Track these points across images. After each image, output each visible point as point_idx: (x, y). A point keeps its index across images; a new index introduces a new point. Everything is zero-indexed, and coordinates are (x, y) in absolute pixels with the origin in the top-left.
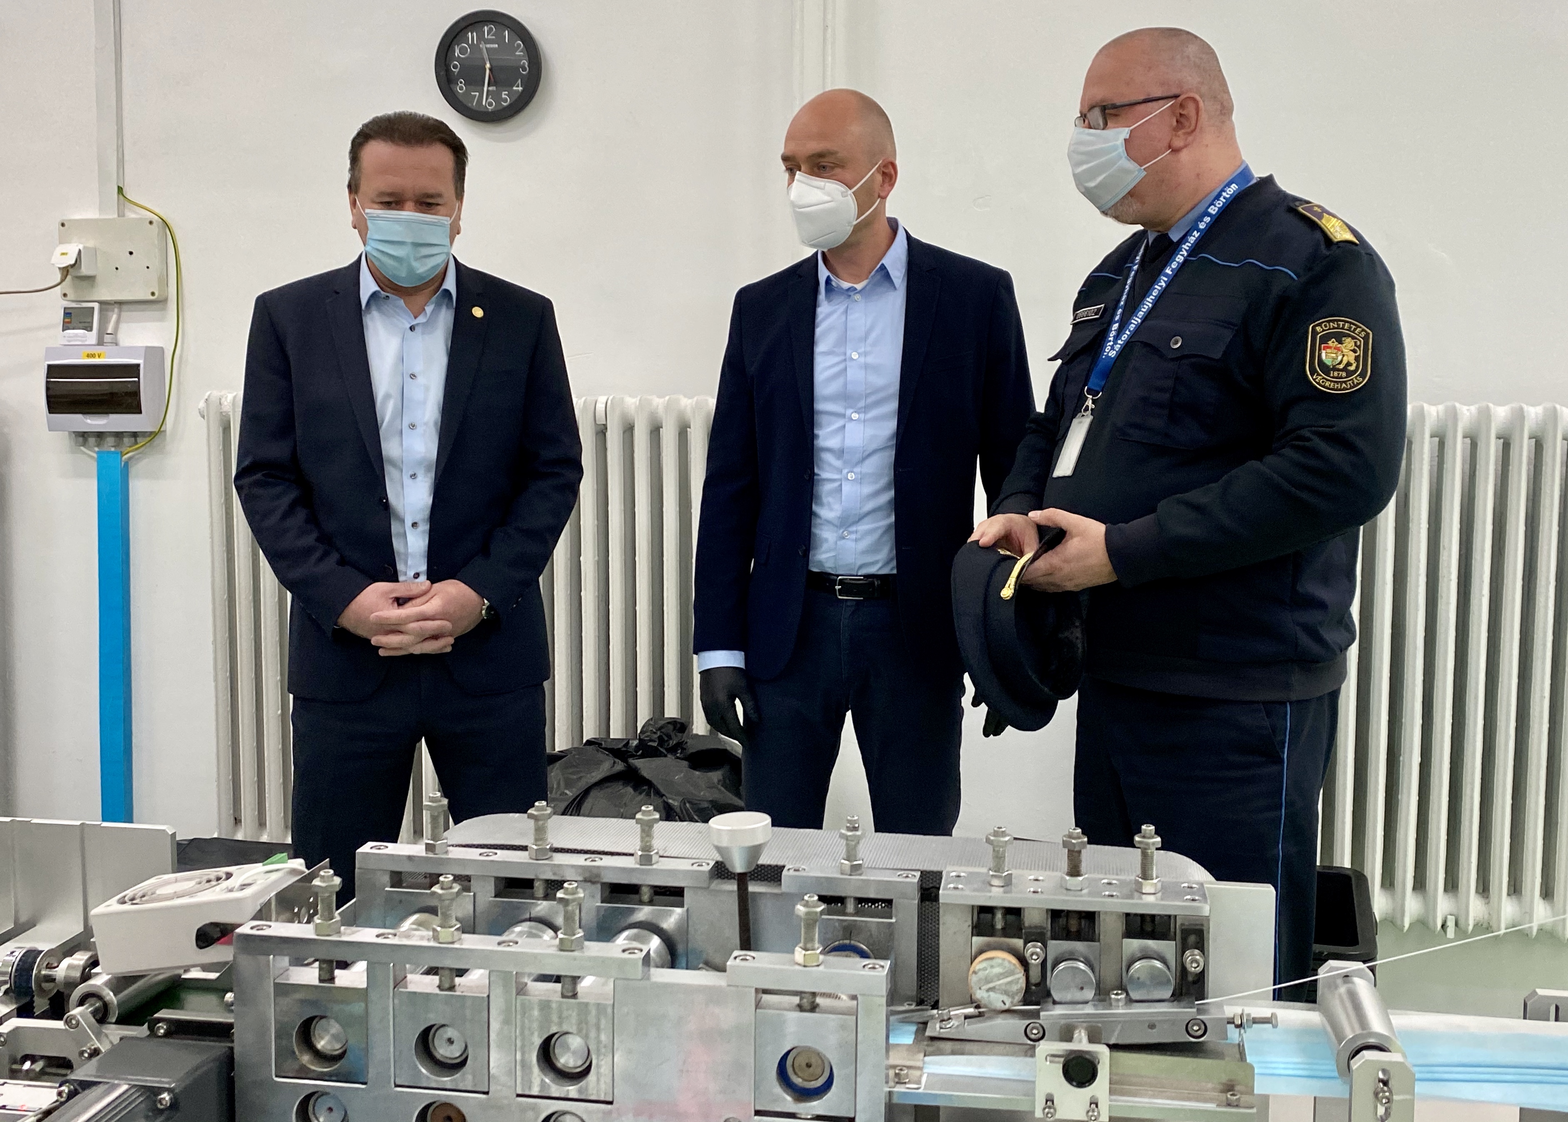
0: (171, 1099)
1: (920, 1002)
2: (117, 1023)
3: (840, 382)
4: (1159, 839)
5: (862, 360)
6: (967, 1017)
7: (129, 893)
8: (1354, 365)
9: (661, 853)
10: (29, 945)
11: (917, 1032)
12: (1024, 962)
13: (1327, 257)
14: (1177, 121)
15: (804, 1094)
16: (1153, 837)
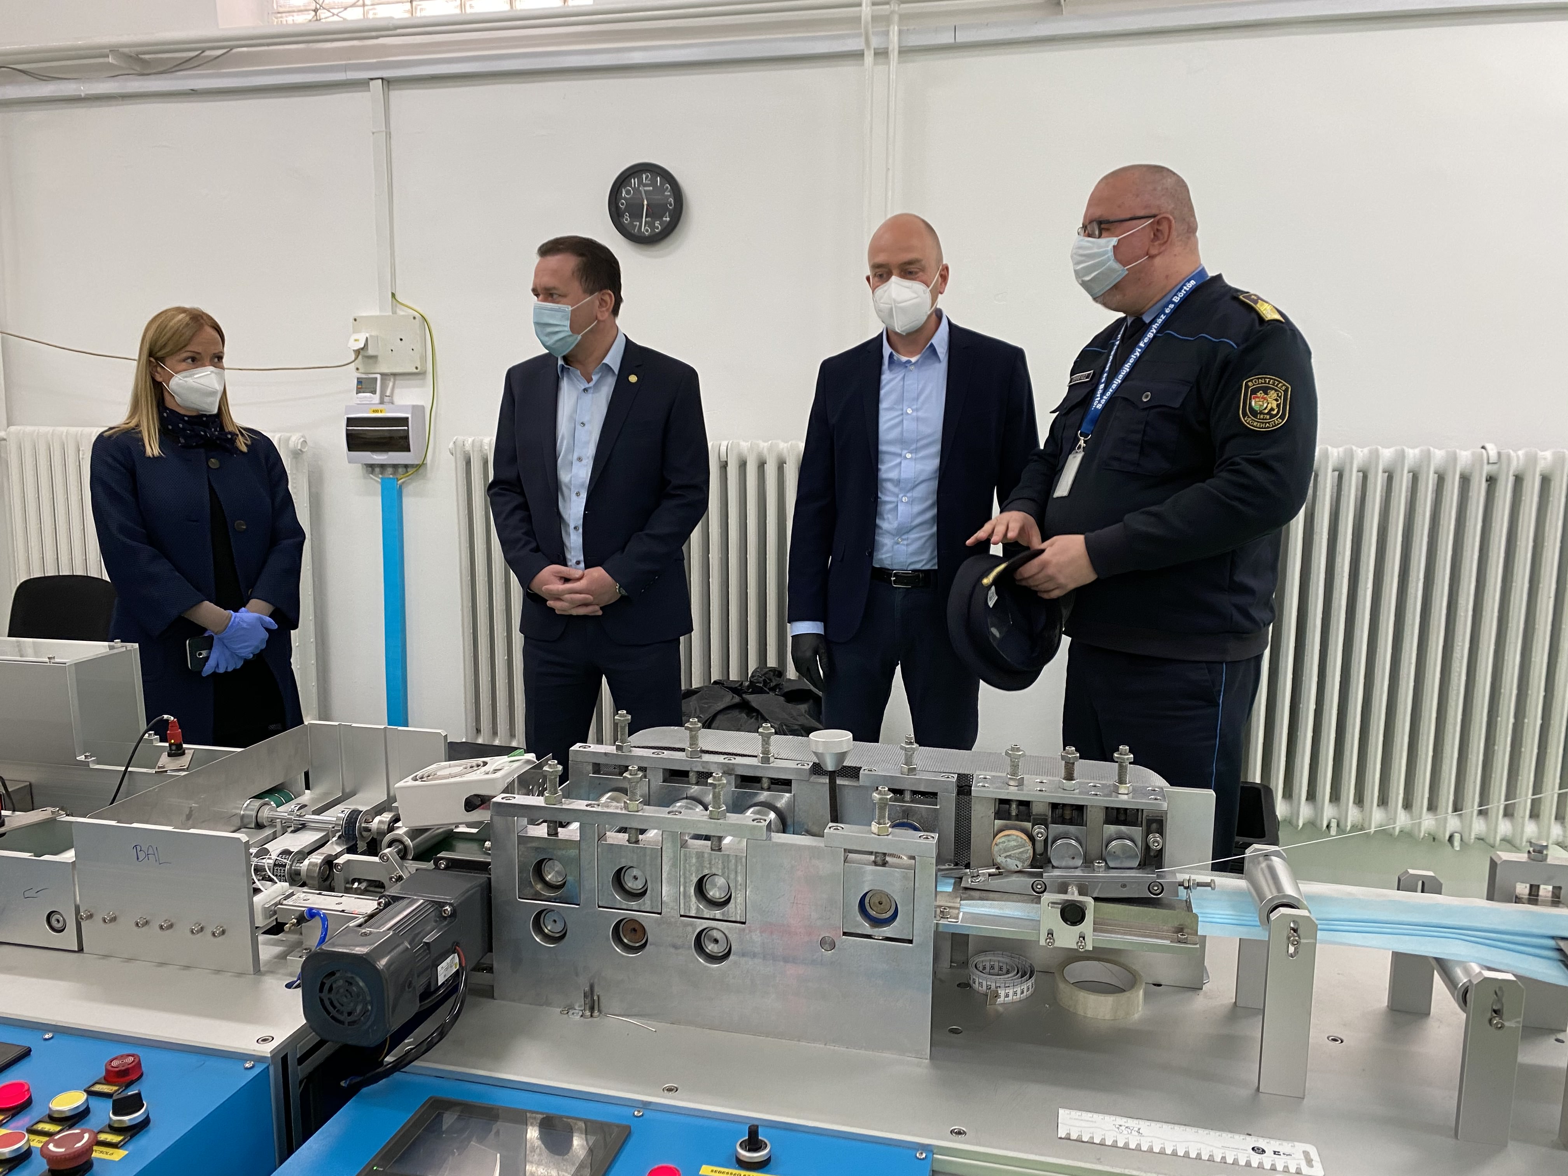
0: (451, 910)
1: (956, 864)
2: (412, 860)
3: (899, 429)
4: (1132, 756)
5: (915, 414)
6: (990, 875)
7: (419, 774)
8: (1276, 410)
9: (776, 756)
10: (353, 807)
11: (955, 883)
12: (1032, 839)
13: (1261, 331)
14: (1154, 234)
15: (877, 922)
16: (1127, 754)
